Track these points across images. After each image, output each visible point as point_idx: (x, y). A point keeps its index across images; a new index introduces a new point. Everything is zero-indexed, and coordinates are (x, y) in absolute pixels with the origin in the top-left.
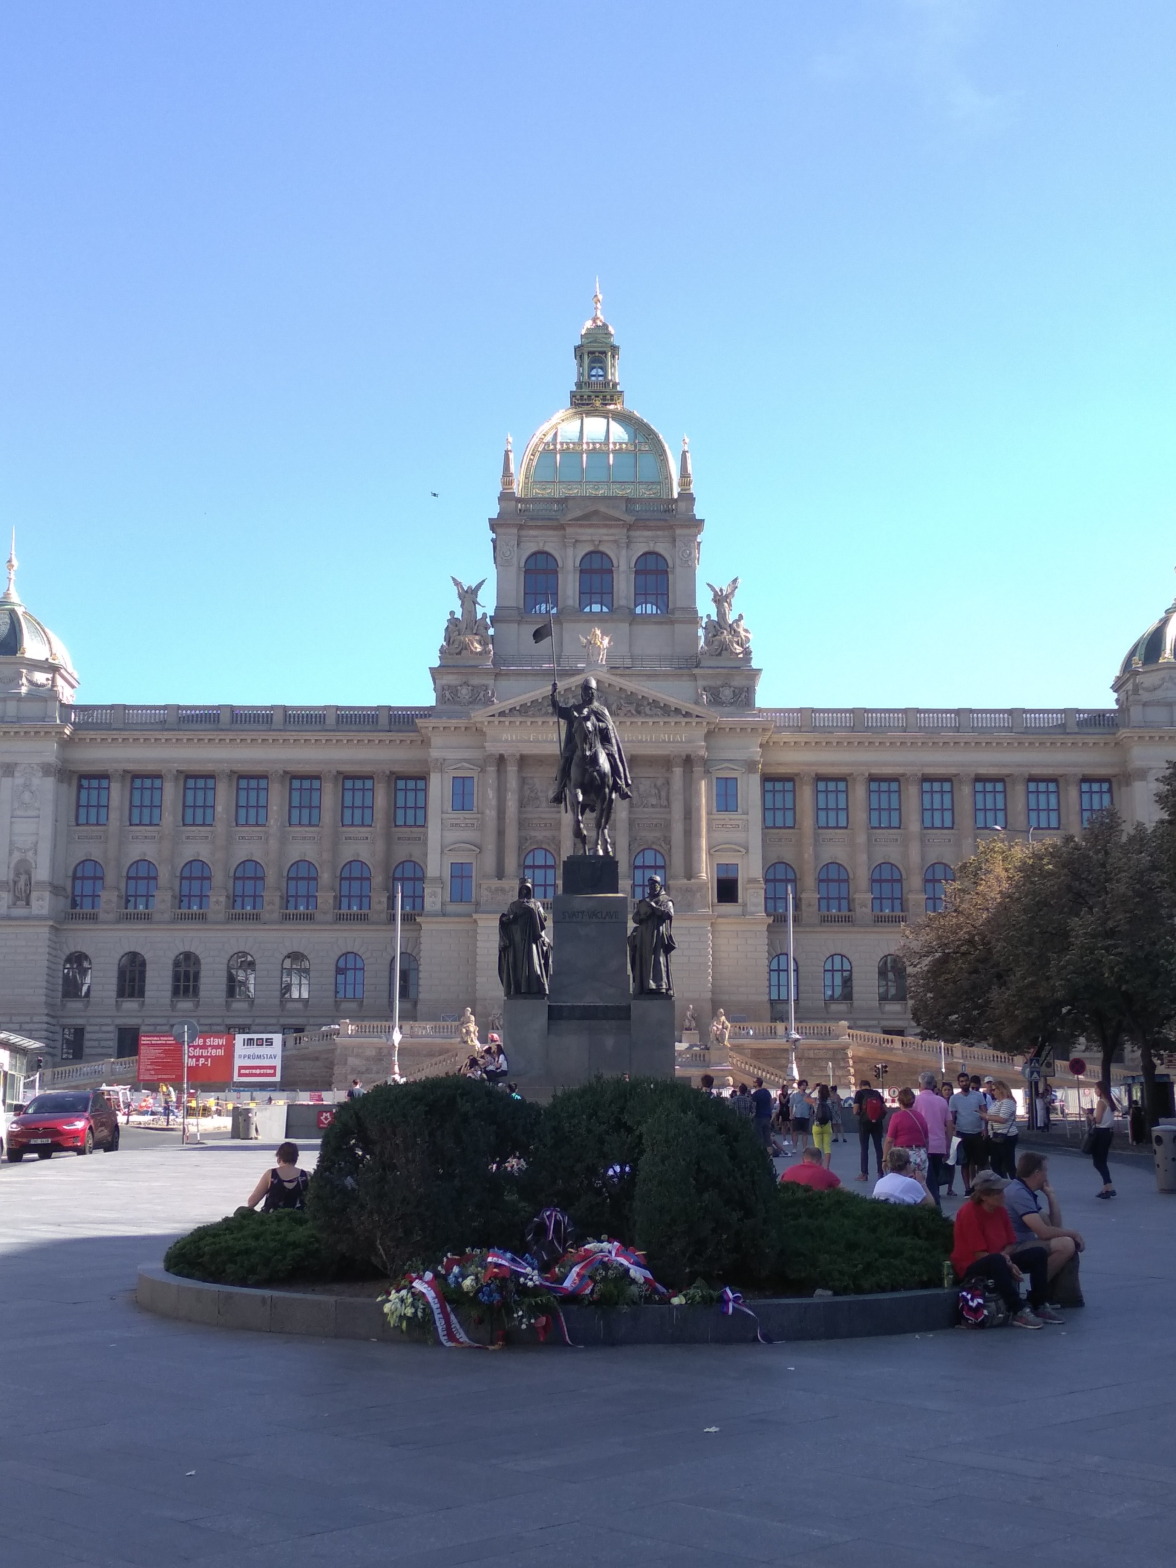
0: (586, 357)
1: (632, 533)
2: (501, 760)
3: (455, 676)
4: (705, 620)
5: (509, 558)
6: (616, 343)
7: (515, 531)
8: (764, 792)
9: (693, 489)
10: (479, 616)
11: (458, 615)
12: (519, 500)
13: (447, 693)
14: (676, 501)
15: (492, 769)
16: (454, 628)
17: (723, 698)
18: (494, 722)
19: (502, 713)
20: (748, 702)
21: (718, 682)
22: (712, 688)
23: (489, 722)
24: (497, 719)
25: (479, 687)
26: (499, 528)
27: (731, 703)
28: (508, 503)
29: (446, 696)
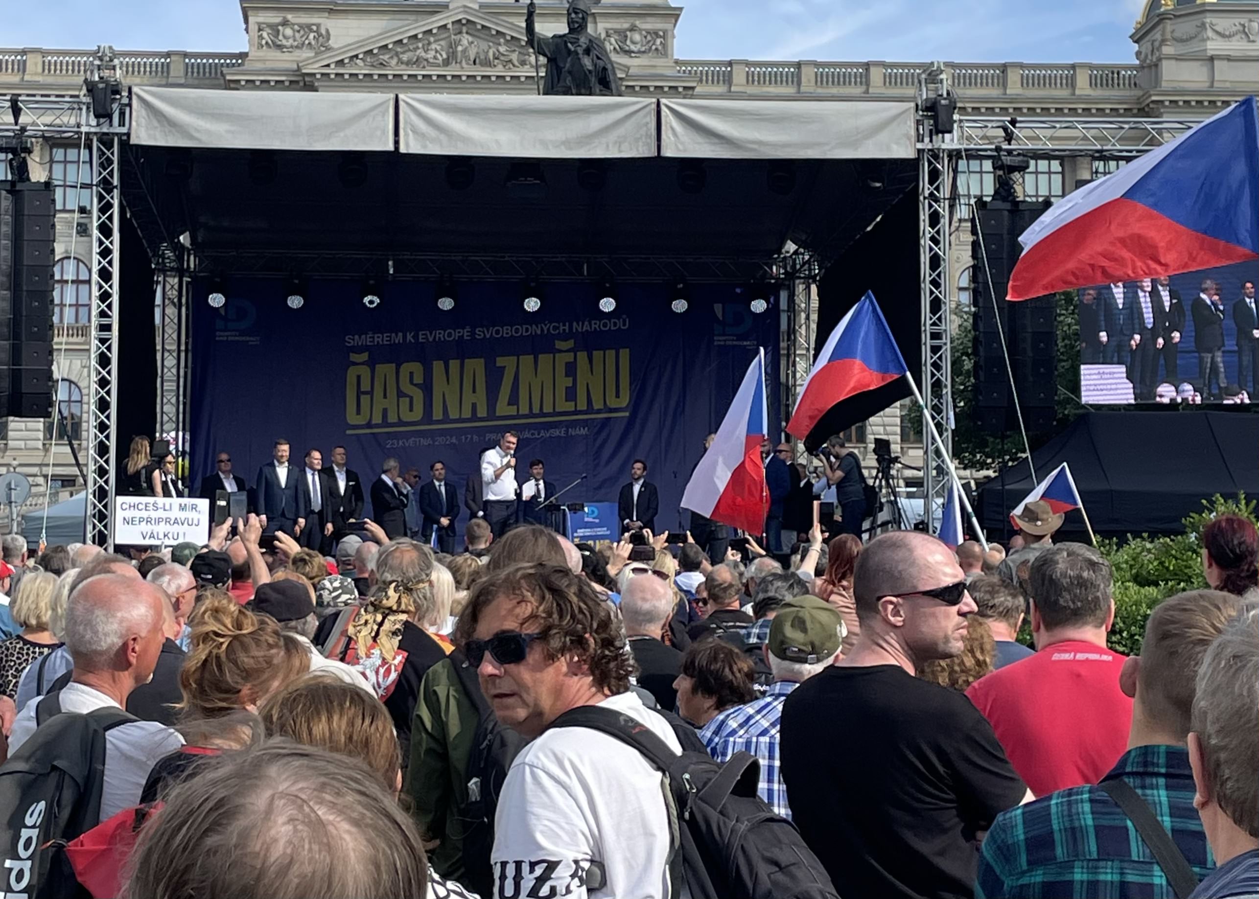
3: (275, 14)
13: (264, 34)
17: (632, 46)
18: (328, 75)
19: (340, 63)
20: (664, 51)
21: (623, 24)
22: (616, 31)
23: (322, 74)
24: (332, 70)
25: (309, 27)
27: (641, 53)
29: (264, 42)
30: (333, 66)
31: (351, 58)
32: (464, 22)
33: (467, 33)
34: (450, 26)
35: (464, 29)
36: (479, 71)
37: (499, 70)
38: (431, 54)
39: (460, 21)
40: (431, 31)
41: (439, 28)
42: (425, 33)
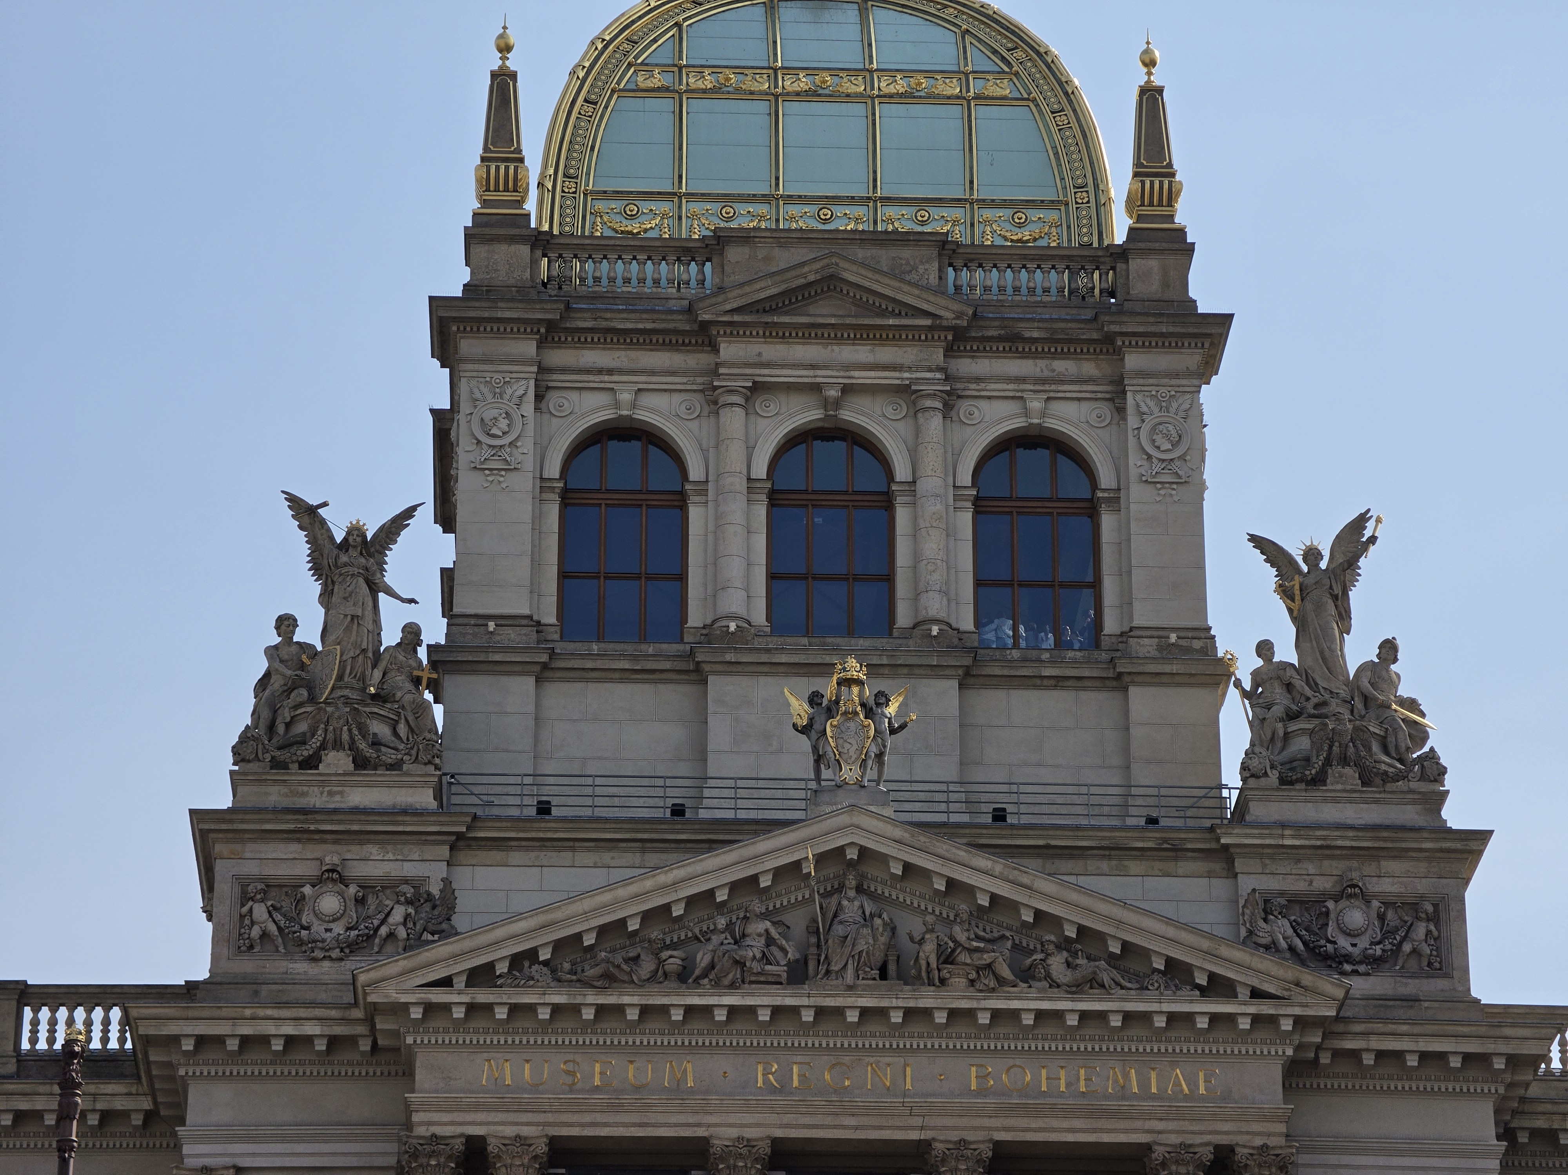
1: (966, 366)
2: (474, 1167)
3: (294, 849)
5: (506, 441)
7: (528, 348)
12: (543, 243)
13: (260, 911)
14: (1121, 254)
16: (288, 676)
17: (1344, 943)
18: (446, 1007)
19: (483, 974)
21: (1317, 878)
22: (1295, 901)
23: (430, 1009)
24: (459, 997)
25: (390, 885)
26: (467, 346)
27: (1375, 963)
28: (503, 251)
29: (256, 932)
30: (460, 982)
31: (516, 961)
32: (852, 854)
33: (859, 889)
34: (809, 868)
35: (851, 881)
36: (894, 997)
37: (957, 994)
38: (754, 947)
39: (841, 850)
40: (754, 879)
41: (779, 873)
42: (735, 887)
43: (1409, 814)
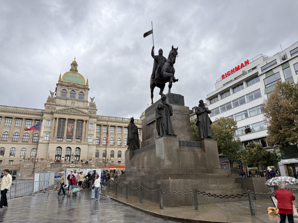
0: (73, 65)
1: (79, 89)
2: (56, 118)
3: (49, 105)
4: (89, 102)
5: (59, 89)
6: (77, 64)
8: (97, 127)
9: (88, 84)
10: (54, 97)
11: (50, 96)
12: (62, 82)
14: (86, 86)
15: (54, 120)
16: (49, 98)
19: (57, 111)
20: (95, 114)
21: (91, 110)
23: (54, 112)
24: (56, 112)
25: (53, 107)
26: (58, 85)
27: (93, 114)
28: (60, 82)
29: (47, 108)
36: (74, 113)
37: (77, 114)
38: (68, 111)
39: (72, 108)
41: (70, 108)
42: (68, 109)
43: (95, 108)
